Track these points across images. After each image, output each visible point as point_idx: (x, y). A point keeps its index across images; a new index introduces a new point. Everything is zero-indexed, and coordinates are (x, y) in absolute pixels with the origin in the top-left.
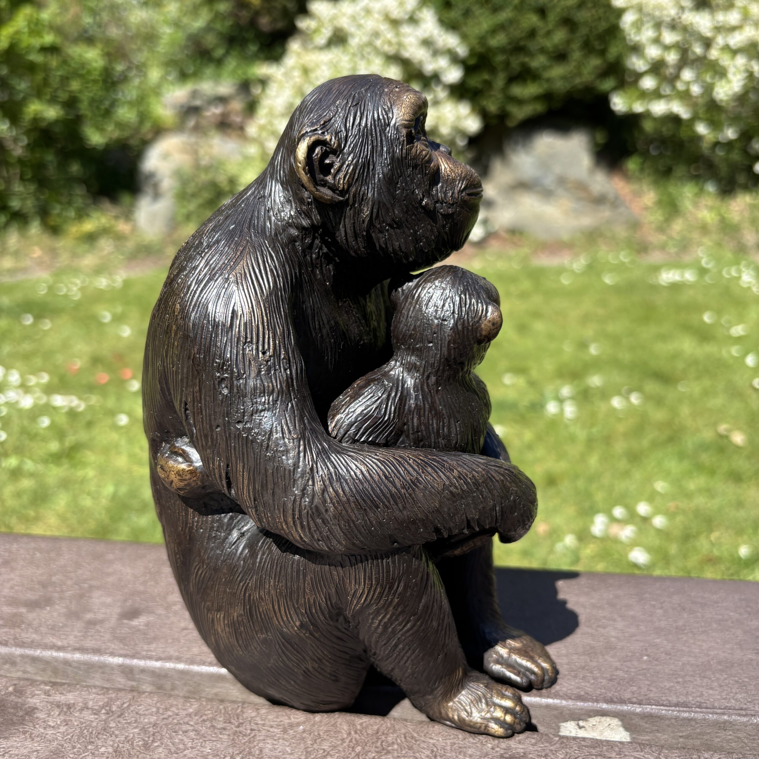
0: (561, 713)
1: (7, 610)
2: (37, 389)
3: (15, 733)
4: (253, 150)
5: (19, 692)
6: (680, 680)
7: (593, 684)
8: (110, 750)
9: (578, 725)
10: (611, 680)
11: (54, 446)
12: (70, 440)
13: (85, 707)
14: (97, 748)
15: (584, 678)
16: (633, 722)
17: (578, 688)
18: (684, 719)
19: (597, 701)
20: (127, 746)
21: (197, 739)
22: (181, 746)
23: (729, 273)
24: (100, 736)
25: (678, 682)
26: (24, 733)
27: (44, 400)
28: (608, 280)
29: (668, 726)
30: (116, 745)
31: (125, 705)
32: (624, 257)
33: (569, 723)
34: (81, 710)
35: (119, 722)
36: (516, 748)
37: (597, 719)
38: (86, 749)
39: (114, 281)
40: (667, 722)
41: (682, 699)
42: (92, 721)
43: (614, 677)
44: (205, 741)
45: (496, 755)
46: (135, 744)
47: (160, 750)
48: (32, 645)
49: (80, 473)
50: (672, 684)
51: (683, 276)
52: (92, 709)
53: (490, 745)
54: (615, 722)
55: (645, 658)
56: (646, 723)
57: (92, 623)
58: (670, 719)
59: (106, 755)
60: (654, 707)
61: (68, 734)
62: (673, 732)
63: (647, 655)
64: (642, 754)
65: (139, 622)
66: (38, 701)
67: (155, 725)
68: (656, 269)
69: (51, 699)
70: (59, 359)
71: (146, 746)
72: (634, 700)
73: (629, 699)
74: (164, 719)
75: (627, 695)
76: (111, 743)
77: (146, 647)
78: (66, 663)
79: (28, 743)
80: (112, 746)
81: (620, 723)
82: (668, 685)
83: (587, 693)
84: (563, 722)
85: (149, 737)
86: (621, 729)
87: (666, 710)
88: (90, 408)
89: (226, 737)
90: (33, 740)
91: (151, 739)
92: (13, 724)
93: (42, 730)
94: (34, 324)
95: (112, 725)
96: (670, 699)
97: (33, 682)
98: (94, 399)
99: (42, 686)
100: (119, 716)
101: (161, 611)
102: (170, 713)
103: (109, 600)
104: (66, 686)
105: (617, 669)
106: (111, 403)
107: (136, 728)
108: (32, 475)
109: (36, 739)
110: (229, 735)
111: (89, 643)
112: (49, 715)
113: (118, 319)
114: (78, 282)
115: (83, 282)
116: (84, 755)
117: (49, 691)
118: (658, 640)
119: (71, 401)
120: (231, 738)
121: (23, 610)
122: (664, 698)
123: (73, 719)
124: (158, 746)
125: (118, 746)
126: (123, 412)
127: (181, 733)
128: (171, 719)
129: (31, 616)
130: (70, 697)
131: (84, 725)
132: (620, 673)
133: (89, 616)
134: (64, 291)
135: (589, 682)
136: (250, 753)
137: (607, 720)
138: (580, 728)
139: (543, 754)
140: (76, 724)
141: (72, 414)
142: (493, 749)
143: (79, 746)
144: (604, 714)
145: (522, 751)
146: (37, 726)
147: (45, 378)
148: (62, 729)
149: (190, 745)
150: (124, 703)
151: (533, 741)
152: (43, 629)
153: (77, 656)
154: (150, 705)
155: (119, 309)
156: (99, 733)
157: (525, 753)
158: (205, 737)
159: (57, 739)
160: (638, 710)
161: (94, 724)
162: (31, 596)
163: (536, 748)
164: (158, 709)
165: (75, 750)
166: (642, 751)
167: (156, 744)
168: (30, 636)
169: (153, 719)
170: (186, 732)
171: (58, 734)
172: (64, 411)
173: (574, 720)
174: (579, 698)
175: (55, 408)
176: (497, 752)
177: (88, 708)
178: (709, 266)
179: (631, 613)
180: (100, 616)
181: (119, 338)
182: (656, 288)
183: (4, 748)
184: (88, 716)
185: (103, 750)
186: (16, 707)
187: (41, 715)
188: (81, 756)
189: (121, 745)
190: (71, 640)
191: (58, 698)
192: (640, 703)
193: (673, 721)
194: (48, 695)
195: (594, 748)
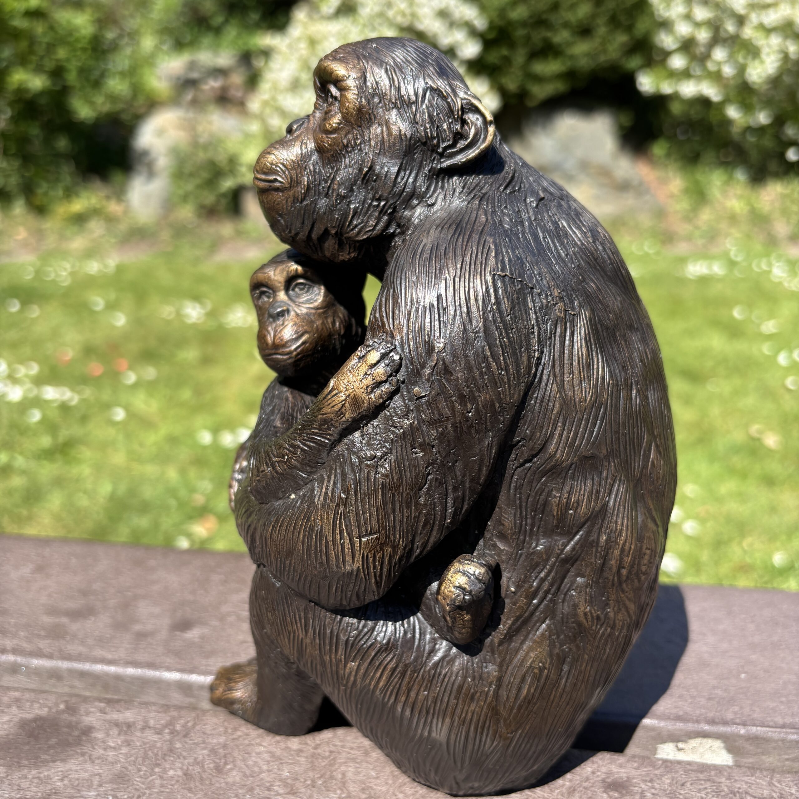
0: (659, 734)
1: (47, 620)
2: (27, 380)
3: (72, 755)
4: (255, 127)
5: (71, 709)
6: (783, 699)
7: (691, 703)
8: (180, 773)
9: (677, 746)
10: (709, 699)
11: (46, 441)
12: (64, 434)
13: (146, 727)
14: (165, 771)
15: (681, 697)
16: (737, 744)
17: (676, 707)
18: (791, 741)
19: (698, 721)
20: (197, 769)
21: (273, 762)
22: (256, 769)
23: (759, 266)
24: (167, 758)
25: (782, 702)
26: (83, 754)
27: (35, 392)
29: (775, 748)
30: (185, 767)
31: (190, 724)
33: (667, 744)
34: (143, 729)
35: (186, 743)
36: (618, 773)
37: (698, 740)
38: (152, 773)
39: (106, 266)
40: (774, 745)
41: (788, 720)
42: (155, 742)
43: (713, 696)
44: (282, 763)
45: (596, 779)
46: (206, 766)
47: (234, 773)
48: (79, 658)
49: (75, 471)
50: (775, 704)
51: (710, 268)
52: (155, 728)
53: (589, 769)
54: (718, 744)
55: (743, 676)
56: (751, 745)
57: (141, 636)
58: (776, 741)
59: (176, 778)
60: (759, 728)
61: (131, 756)
62: (779, 755)
63: (745, 673)
64: (753, 778)
65: (193, 634)
66: (94, 719)
67: (225, 746)
69: (108, 717)
71: (219, 769)
72: (738, 721)
73: (732, 719)
74: (234, 739)
75: (729, 716)
76: (180, 765)
77: (204, 662)
78: (118, 678)
79: (88, 766)
80: (181, 769)
81: (722, 745)
82: (772, 705)
83: (687, 713)
84: (661, 743)
85: (220, 759)
86: (724, 752)
87: (772, 732)
88: (83, 401)
89: (303, 759)
90: (93, 762)
91: (223, 761)
92: (69, 745)
93: (102, 751)
94: (21, 311)
95: (178, 745)
96: (776, 719)
97: (85, 699)
98: (88, 392)
99: (97, 704)
100: (185, 736)
101: (215, 623)
102: (239, 733)
103: (157, 610)
104: (122, 703)
105: (714, 688)
106: (106, 395)
107: (204, 748)
108: (24, 472)
109: (97, 761)
110: (307, 757)
111: (140, 657)
112: (108, 735)
113: (111, 307)
114: (68, 266)
115: (73, 266)
116: (151, 778)
117: (104, 708)
118: (753, 657)
119: (64, 394)
120: (310, 760)
121: (65, 620)
122: (769, 719)
123: (135, 739)
124: (232, 769)
125: (188, 768)
126: (119, 405)
127: (254, 754)
128: (241, 739)
129: (74, 627)
130: (128, 715)
131: (148, 745)
132: (719, 692)
133: (137, 627)
134: (53, 276)
135: (686, 701)
136: (332, 777)
137: (709, 742)
138: (680, 750)
139: (648, 779)
140: (138, 744)
141: (64, 407)
142: (593, 773)
143: (144, 768)
144: (705, 735)
145: (625, 775)
146: (96, 747)
147: (34, 369)
148: (124, 750)
149: (265, 768)
150: (188, 722)
151: (636, 765)
152: (90, 641)
153: (131, 671)
154: (216, 724)
155: (112, 296)
156: (165, 755)
157: (628, 778)
158: (281, 759)
159: (120, 761)
160: (742, 732)
161: (159, 745)
162: (72, 605)
163: (639, 772)
164: (226, 728)
165: (142, 773)
166: (752, 776)
167: (228, 767)
168: (74, 648)
169: (222, 740)
170: (258, 754)
171: (120, 756)
172: (55, 405)
173: (673, 741)
174: (679, 718)
175: (47, 402)
176: (598, 776)
177: (150, 727)
178: (739, 259)
179: (721, 627)
180: (149, 627)
181: (114, 327)
182: (682, 281)
183: (62, 771)
184: (150, 736)
185: (171, 773)
186: (70, 726)
187: (100, 735)
188: (148, 780)
189: (191, 768)
190: (122, 654)
191: (115, 716)
192: (744, 724)
193: (780, 743)
194: (103, 711)
195: (702, 772)
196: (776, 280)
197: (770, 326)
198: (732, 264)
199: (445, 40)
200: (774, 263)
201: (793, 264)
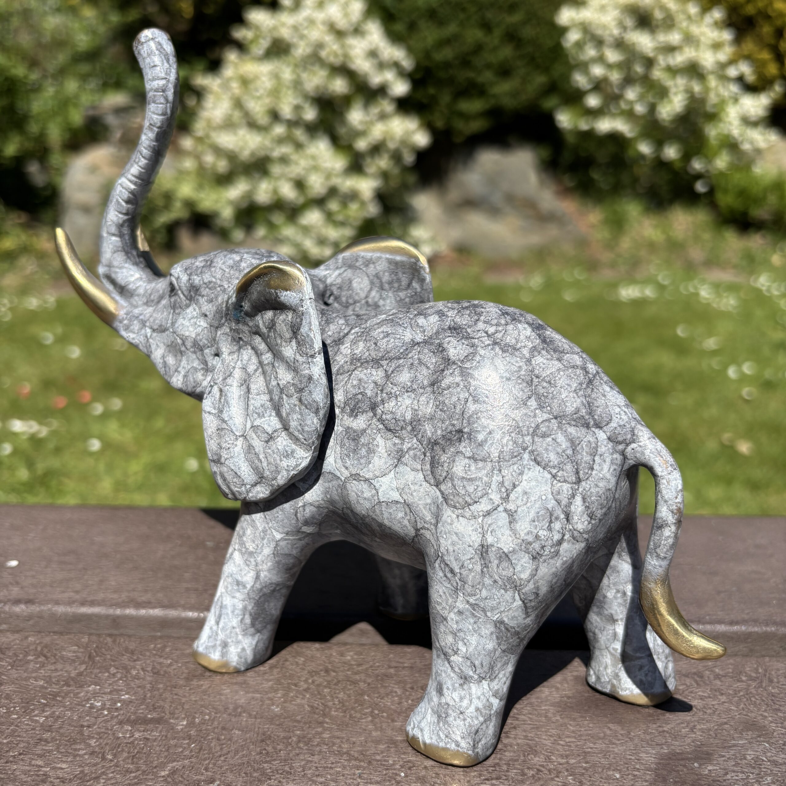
23: (686, 289)
28: (569, 296)
32: (579, 274)
39: (45, 302)
51: (642, 292)
68: (614, 286)
70: (6, 381)
88: (54, 433)
98: (55, 424)
106: (77, 427)
113: (62, 340)
114: (6, 301)
115: (11, 302)
119: (31, 427)
141: (35, 440)
171: (726, 704)
172: (25, 437)
175: (15, 434)
177: (723, 676)
178: (666, 283)
181: (68, 360)
183: (683, 723)
184: (734, 683)
196: (704, 302)
197: (711, 343)
198: (661, 288)
199: (376, 80)
200: (699, 286)
201: (717, 287)
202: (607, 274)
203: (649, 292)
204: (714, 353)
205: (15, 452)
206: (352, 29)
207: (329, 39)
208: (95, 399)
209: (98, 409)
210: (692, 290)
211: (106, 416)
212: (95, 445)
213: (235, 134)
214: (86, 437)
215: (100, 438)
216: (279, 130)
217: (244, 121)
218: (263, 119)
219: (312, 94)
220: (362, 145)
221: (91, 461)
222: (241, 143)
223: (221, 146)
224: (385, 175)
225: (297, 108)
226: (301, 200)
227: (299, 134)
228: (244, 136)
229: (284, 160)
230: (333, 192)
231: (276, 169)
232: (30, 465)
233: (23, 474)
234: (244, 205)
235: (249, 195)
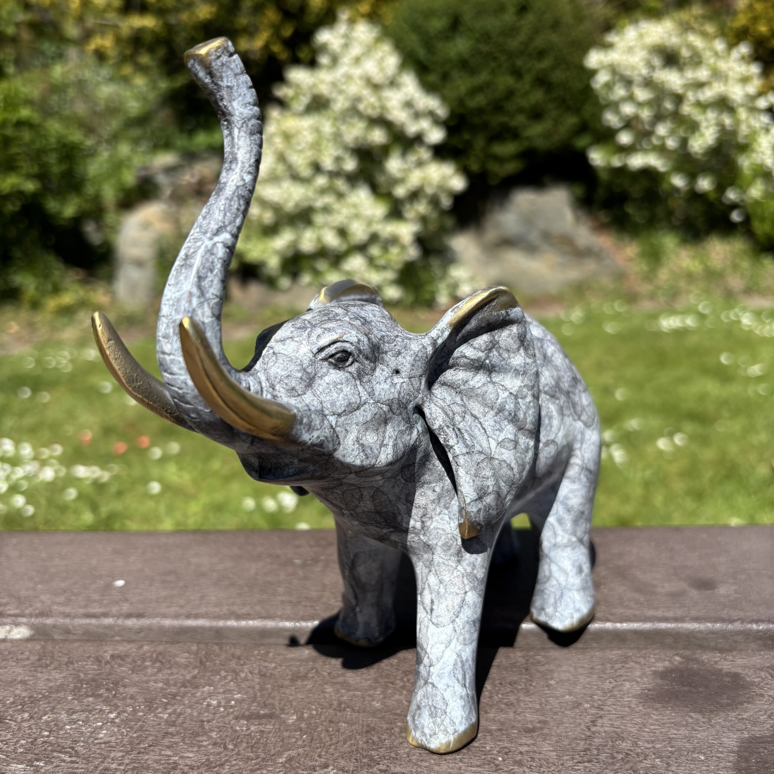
2: (54, 461)
12: (104, 510)
23: (728, 317)
27: (64, 472)
28: (610, 328)
32: (619, 307)
51: (683, 322)
68: (654, 316)
70: (69, 429)
88: (116, 478)
94: (32, 398)
98: (116, 468)
106: (137, 471)
114: (66, 353)
115: (71, 354)
119: (94, 472)
126: (152, 480)
134: (53, 364)
141: (97, 485)
147: (58, 449)
172: (88, 482)
175: (79, 480)
178: (706, 312)
182: (659, 334)
196: (747, 329)
197: (756, 370)
198: (702, 317)
199: (412, 129)
200: (740, 314)
201: (758, 314)
202: (647, 306)
203: (690, 322)
204: (759, 379)
205: (80, 496)
206: (387, 82)
207: (366, 92)
208: (153, 444)
209: (157, 453)
210: (733, 318)
211: (165, 459)
212: (155, 487)
213: (280, 187)
214: (146, 480)
215: (160, 480)
216: (321, 181)
217: (287, 174)
218: (305, 172)
219: (351, 145)
220: (400, 191)
221: (151, 504)
222: (285, 196)
223: (267, 199)
224: (423, 220)
225: (338, 160)
226: (344, 247)
227: (341, 184)
228: (288, 188)
229: (327, 210)
230: (374, 238)
231: (319, 219)
232: (94, 508)
233: (88, 517)
234: (290, 254)
235: (294, 244)
